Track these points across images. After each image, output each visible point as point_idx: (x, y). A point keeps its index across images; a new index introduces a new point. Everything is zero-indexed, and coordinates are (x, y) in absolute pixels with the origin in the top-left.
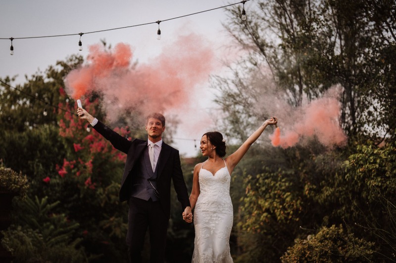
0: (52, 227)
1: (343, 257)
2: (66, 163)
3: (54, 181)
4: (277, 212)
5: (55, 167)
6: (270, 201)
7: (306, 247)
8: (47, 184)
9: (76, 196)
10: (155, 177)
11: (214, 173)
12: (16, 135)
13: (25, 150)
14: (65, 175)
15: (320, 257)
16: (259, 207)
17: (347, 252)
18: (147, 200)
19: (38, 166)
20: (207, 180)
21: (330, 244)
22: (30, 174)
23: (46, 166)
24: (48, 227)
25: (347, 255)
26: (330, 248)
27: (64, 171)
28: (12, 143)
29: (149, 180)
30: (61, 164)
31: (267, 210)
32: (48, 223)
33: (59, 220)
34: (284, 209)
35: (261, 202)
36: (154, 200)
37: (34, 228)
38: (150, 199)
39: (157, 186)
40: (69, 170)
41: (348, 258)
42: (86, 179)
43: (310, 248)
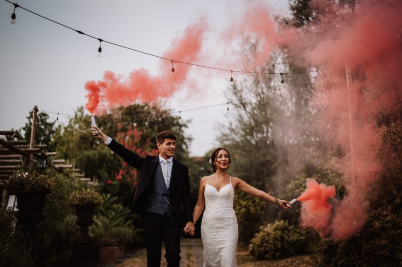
0: (114, 213)
1: (287, 240)
2: (121, 172)
3: (114, 183)
4: (251, 208)
5: (114, 174)
6: (247, 201)
7: (266, 234)
8: (110, 185)
9: (127, 192)
10: (169, 192)
11: (218, 189)
12: (91, 153)
13: (97, 162)
14: (121, 180)
15: (274, 240)
16: (240, 205)
17: (290, 237)
18: (163, 214)
19: (104, 174)
20: (213, 197)
21: (279, 233)
22: (100, 178)
23: (109, 173)
24: (111, 213)
25: (290, 240)
26: (279, 236)
27: (120, 177)
28: (89, 158)
29: (163, 195)
30: (118, 172)
31: (245, 207)
32: (111, 211)
33: (118, 208)
34: (255, 206)
35: (241, 202)
36: (169, 214)
37: (103, 214)
38: (165, 214)
39: (171, 201)
40: (123, 176)
41: (291, 241)
42: (133, 181)
43: (268, 234)
